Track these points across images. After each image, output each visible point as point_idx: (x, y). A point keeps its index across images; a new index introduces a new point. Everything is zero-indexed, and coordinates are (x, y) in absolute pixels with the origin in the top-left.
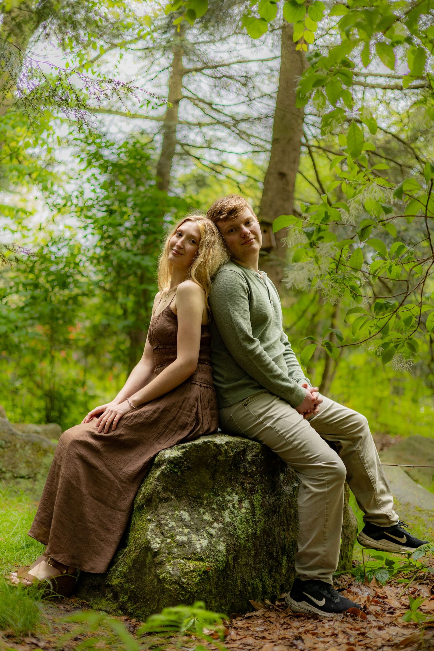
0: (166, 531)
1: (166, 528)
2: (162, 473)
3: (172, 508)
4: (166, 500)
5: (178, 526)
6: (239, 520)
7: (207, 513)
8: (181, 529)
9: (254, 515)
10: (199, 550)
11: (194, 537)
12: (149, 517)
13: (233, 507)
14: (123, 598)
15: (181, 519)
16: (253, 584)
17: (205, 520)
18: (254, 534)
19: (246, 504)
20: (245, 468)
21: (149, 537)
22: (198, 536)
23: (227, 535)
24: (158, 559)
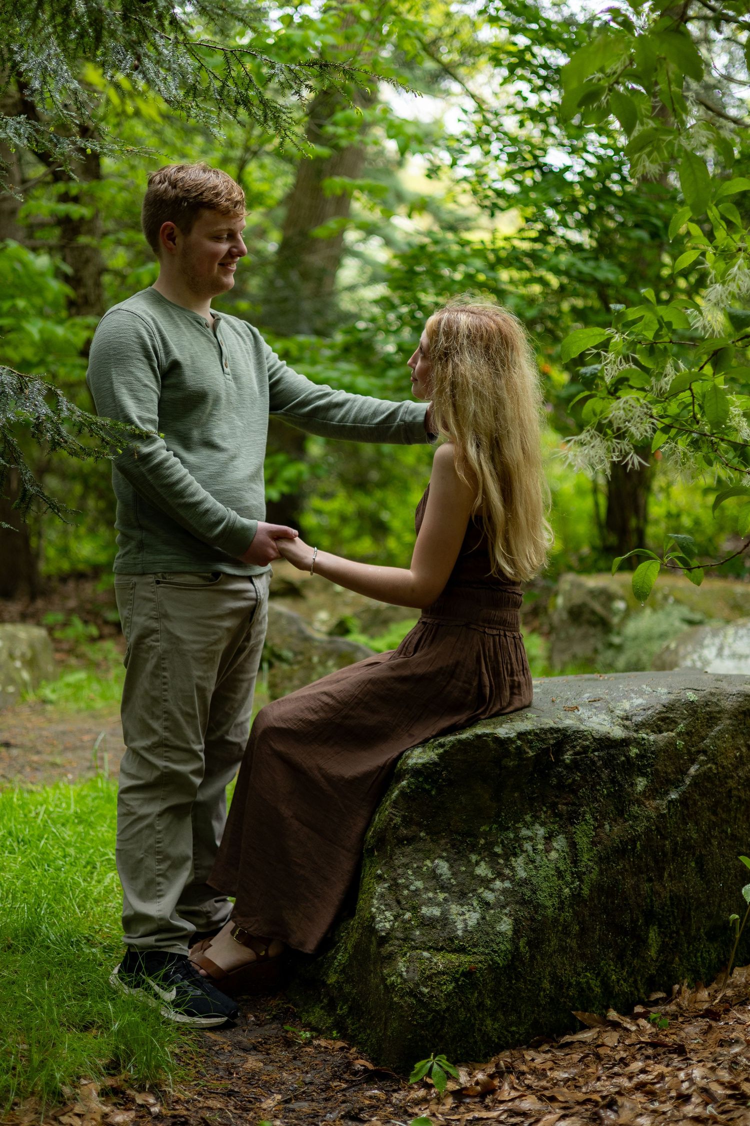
0: (406, 898)
1: (406, 892)
2: (402, 793)
3: (421, 855)
4: (411, 840)
5: (426, 889)
6: (544, 874)
7: (482, 863)
8: (431, 895)
9: (575, 862)
10: (460, 933)
11: (454, 908)
12: (379, 872)
13: (534, 849)
14: (341, 1009)
15: (434, 875)
16: (578, 983)
17: (478, 876)
18: (576, 897)
19: (560, 843)
20: (559, 776)
21: (374, 910)
22: (462, 905)
23: (517, 903)
24: (388, 949)
